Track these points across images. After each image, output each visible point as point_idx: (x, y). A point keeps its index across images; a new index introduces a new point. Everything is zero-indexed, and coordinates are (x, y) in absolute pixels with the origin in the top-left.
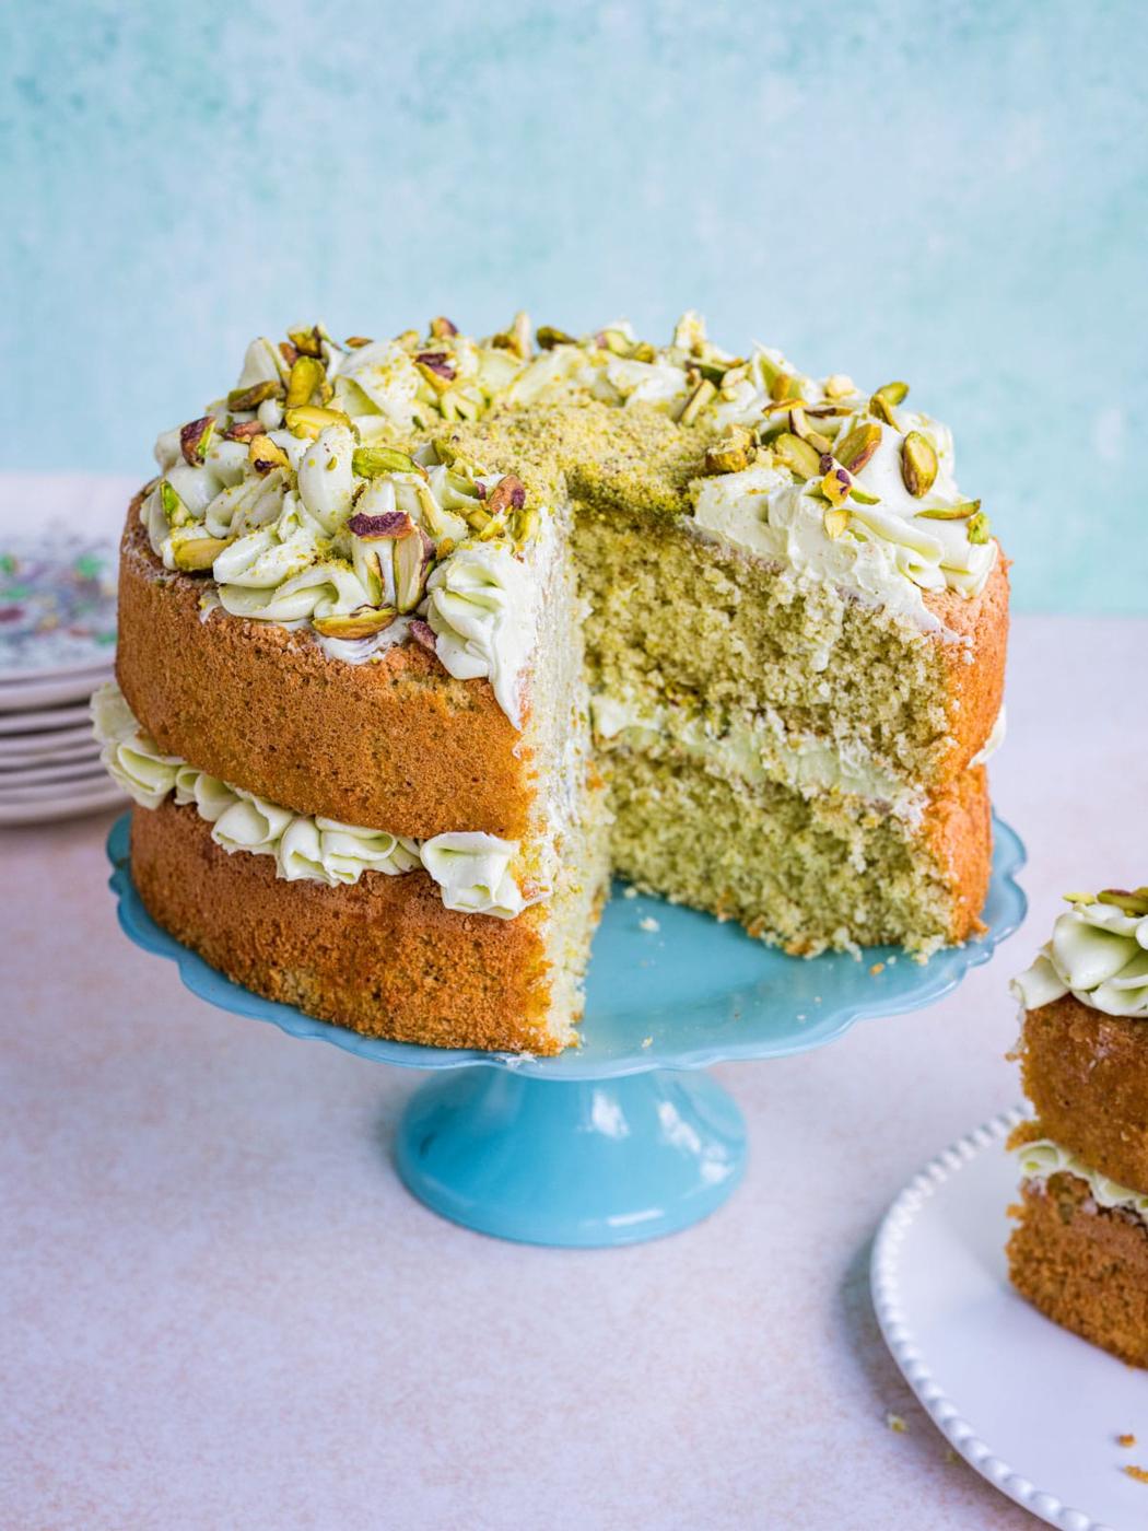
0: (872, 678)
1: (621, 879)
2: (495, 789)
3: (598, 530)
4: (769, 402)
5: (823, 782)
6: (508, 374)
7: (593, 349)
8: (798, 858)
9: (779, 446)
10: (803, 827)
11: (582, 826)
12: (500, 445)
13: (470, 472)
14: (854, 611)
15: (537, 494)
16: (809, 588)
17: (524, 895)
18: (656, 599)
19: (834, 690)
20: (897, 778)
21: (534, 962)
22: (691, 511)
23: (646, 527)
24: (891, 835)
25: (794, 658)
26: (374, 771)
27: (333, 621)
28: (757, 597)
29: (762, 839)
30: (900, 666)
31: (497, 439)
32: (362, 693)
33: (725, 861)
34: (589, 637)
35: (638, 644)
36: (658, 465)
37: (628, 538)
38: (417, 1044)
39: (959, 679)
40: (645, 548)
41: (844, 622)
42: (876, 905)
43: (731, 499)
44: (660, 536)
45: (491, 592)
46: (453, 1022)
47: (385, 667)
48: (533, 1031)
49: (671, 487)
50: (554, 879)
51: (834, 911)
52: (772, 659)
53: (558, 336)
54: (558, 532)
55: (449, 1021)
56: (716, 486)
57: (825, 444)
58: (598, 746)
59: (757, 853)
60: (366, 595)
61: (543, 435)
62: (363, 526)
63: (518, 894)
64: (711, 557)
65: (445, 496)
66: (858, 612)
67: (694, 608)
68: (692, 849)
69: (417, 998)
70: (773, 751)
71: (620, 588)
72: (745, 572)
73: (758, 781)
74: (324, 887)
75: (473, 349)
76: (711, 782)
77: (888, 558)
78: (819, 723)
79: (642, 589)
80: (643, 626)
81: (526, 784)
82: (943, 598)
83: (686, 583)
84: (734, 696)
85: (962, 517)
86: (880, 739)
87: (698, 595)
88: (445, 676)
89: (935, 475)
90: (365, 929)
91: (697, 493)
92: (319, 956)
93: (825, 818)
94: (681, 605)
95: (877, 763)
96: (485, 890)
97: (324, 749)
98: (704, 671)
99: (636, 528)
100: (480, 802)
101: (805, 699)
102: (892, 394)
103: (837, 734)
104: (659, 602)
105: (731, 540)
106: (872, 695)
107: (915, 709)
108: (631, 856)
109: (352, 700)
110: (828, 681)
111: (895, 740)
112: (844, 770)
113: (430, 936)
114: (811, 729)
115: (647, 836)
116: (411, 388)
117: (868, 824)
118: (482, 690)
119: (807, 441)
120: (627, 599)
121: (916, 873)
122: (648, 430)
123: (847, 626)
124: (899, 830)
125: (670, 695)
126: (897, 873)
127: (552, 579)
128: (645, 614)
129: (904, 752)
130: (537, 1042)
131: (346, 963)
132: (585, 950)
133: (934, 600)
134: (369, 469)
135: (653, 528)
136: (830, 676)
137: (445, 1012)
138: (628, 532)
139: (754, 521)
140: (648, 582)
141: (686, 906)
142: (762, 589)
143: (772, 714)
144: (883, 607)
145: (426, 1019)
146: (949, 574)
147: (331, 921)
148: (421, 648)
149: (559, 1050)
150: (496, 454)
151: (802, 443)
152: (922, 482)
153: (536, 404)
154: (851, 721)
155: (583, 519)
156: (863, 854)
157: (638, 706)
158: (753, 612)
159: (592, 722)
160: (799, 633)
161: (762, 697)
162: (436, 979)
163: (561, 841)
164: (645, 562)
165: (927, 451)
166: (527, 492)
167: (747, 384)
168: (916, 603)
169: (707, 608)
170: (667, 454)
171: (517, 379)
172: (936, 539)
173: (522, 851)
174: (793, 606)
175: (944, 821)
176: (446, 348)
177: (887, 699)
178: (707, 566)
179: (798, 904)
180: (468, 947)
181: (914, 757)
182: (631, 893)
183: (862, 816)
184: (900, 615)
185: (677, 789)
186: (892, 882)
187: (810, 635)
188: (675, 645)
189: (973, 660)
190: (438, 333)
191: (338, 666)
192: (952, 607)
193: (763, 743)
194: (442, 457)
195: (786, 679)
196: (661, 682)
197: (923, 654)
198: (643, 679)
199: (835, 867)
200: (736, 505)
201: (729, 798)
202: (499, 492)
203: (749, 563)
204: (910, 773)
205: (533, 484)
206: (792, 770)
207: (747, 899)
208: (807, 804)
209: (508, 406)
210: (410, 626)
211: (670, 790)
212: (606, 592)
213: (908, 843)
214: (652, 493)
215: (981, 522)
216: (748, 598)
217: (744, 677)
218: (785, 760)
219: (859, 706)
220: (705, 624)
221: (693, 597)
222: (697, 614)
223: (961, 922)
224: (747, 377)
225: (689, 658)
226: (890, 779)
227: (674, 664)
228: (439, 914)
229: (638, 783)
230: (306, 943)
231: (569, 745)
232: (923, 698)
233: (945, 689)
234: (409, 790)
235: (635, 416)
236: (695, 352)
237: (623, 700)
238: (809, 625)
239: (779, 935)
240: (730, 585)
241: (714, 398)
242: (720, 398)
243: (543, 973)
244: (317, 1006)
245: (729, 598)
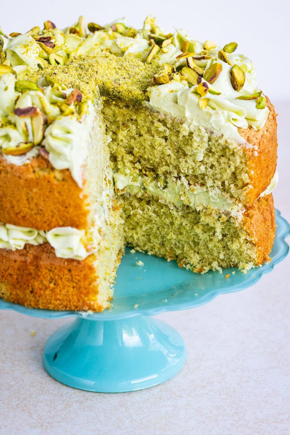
0: (220, 163)
1: (129, 246)
2: (74, 211)
3: (113, 108)
4: (180, 53)
5: (204, 205)
6: (76, 44)
7: (110, 32)
8: (197, 235)
9: (183, 72)
10: (198, 222)
11: (110, 224)
12: (72, 76)
13: (60, 88)
14: (212, 137)
15: (87, 95)
16: (194, 129)
17: (87, 250)
18: (137, 134)
19: (206, 168)
20: (232, 202)
21: (92, 276)
22: (148, 99)
23: (131, 106)
24: (231, 224)
25: (191, 156)
26: (27, 206)
27: (10, 149)
28: (175, 132)
29: (182, 228)
30: (230, 158)
31: (71, 73)
32: (22, 176)
33: (168, 237)
34: (111, 150)
35: (131, 152)
36: (136, 81)
37: (125, 111)
38: (48, 310)
39: (253, 162)
40: (131, 114)
41: (208, 141)
42: (228, 252)
43: (163, 95)
44: (137, 110)
45: (69, 136)
46: (61, 301)
47: (30, 166)
48: (92, 303)
49: (140, 90)
50: (99, 244)
51: (212, 255)
52: (182, 157)
53: (97, 26)
54: (96, 110)
55: (60, 300)
56: (157, 90)
57: (201, 71)
58: (117, 194)
59: (181, 234)
60: (22, 139)
61: (90, 70)
62: (19, 112)
63: (84, 250)
64: (156, 118)
65: (50, 99)
66: (213, 137)
67: (151, 137)
68: (156, 233)
69: (48, 292)
70: (185, 193)
71: (122, 130)
72: (170, 123)
73: (179, 205)
74: (10, 251)
75: (61, 34)
76: (162, 206)
77: (224, 116)
78: (201, 181)
79: (131, 130)
80: (132, 145)
81: (86, 208)
82: (247, 131)
83: (148, 128)
84: (168, 172)
85: (254, 98)
86: (225, 187)
87: (153, 132)
88: (53, 169)
89: (244, 82)
90: (26, 266)
91: (150, 92)
92: (9, 277)
93: (205, 219)
94: (146, 136)
95: (224, 196)
96: (71, 249)
97: (8, 198)
98: (156, 162)
99: (127, 107)
100: (68, 216)
101: (195, 172)
102: (230, 48)
103: (208, 185)
104: (138, 135)
105: (164, 111)
106: (221, 170)
107: (237, 174)
108: (132, 237)
109: (18, 179)
110: (204, 165)
111: (230, 187)
112: (212, 200)
113: (51, 268)
114: (198, 184)
115: (138, 229)
116: (37, 53)
117: (222, 220)
118: (67, 173)
119: (194, 70)
120: (125, 135)
121: (241, 238)
122: (132, 66)
123: (210, 143)
124: (234, 222)
125: (144, 172)
126: (234, 239)
127: (94, 129)
128: (133, 140)
129: (234, 191)
130: (94, 306)
131: (20, 279)
132: (114, 274)
133: (243, 132)
134: (21, 89)
135: (134, 106)
136: (205, 162)
137: (58, 297)
138: (124, 108)
139: (172, 103)
140: (133, 128)
141: (155, 256)
142: (177, 130)
143: (183, 178)
144: (223, 135)
145: (51, 300)
146: (250, 121)
147: (13, 264)
148: (43, 158)
149: (102, 310)
150: (72, 79)
151: (192, 71)
152: (239, 85)
153: (87, 56)
154: (213, 180)
155: (107, 103)
156: (221, 232)
157: (132, 177)
158: (174, 138)
159: (114, 184)
160: (192, 146)
161: (179, 172)
162: (55, 284)
163: (101, 230)
164: (132, 120)
165: (241, 73)
166: (83, 95)
167: (172, 46)
168: (235, 133)
169: (156, 137)
170: (139, 76)
171: (80, 45)
172: (243, 109)
173: (86, 234)
174: (189, 136)
175: (251, 218)
176: (50, 35)
177: (226, 171)
178: (155, 121)
179: (198, 253)
180: (66, 272)
181: (237, 193)
182: (133, 251)
183: (220, 217)
184: (229, 138)
185: (148, 210)
186: (233, 242)
187: (196, 147)
188: (145, 152)
189: (258, 155)
190: (47, 27)
191: (12, 166)
192: (250, 134)
193: (181, 190)
194: (49, 83)
195: (188, 164)
196: (140, 167)
197: (239, 153)
198: (133, 166)
199: (211, 238)
200: (165, 97)
201: (169, 212)
202: (71, 97)
203: (171, 119)
204: (236, 200)
205: (86, 91)
206: (192, 200)
207: (178, 252)
208: (199, 213)
209: (76, 57)
210: (39, 150)
211: (146, 210)
212: (117, 132)
213: (237, 227)
214: (133, 93)
215: (262, 100)
216: (172, 133)
217: (172, 164)
218: (189, 196)
219: (216, 174)
220: (156, 144)
221: (151, 133)
222: (153, 140)
223: (260, 257)
224: (172, 43)
225: (150, 157)
226: (229, 202)
227: (145, 160)
228: (54, 259)
229: (134, 208)
230: (4, 273)
231: (104, 193)
232: (240, 170)
233: (248, 166)
234: (41, 212)
235: (127, 60)
236: (152, 31)
237: (126, 175)
238: (195, 143)
239: (191, 266)
240: (165, 128)
241: (159, 52)
242: (161, 52)
243: (95, 280)
244: (9, 297)
245: (165, 133)
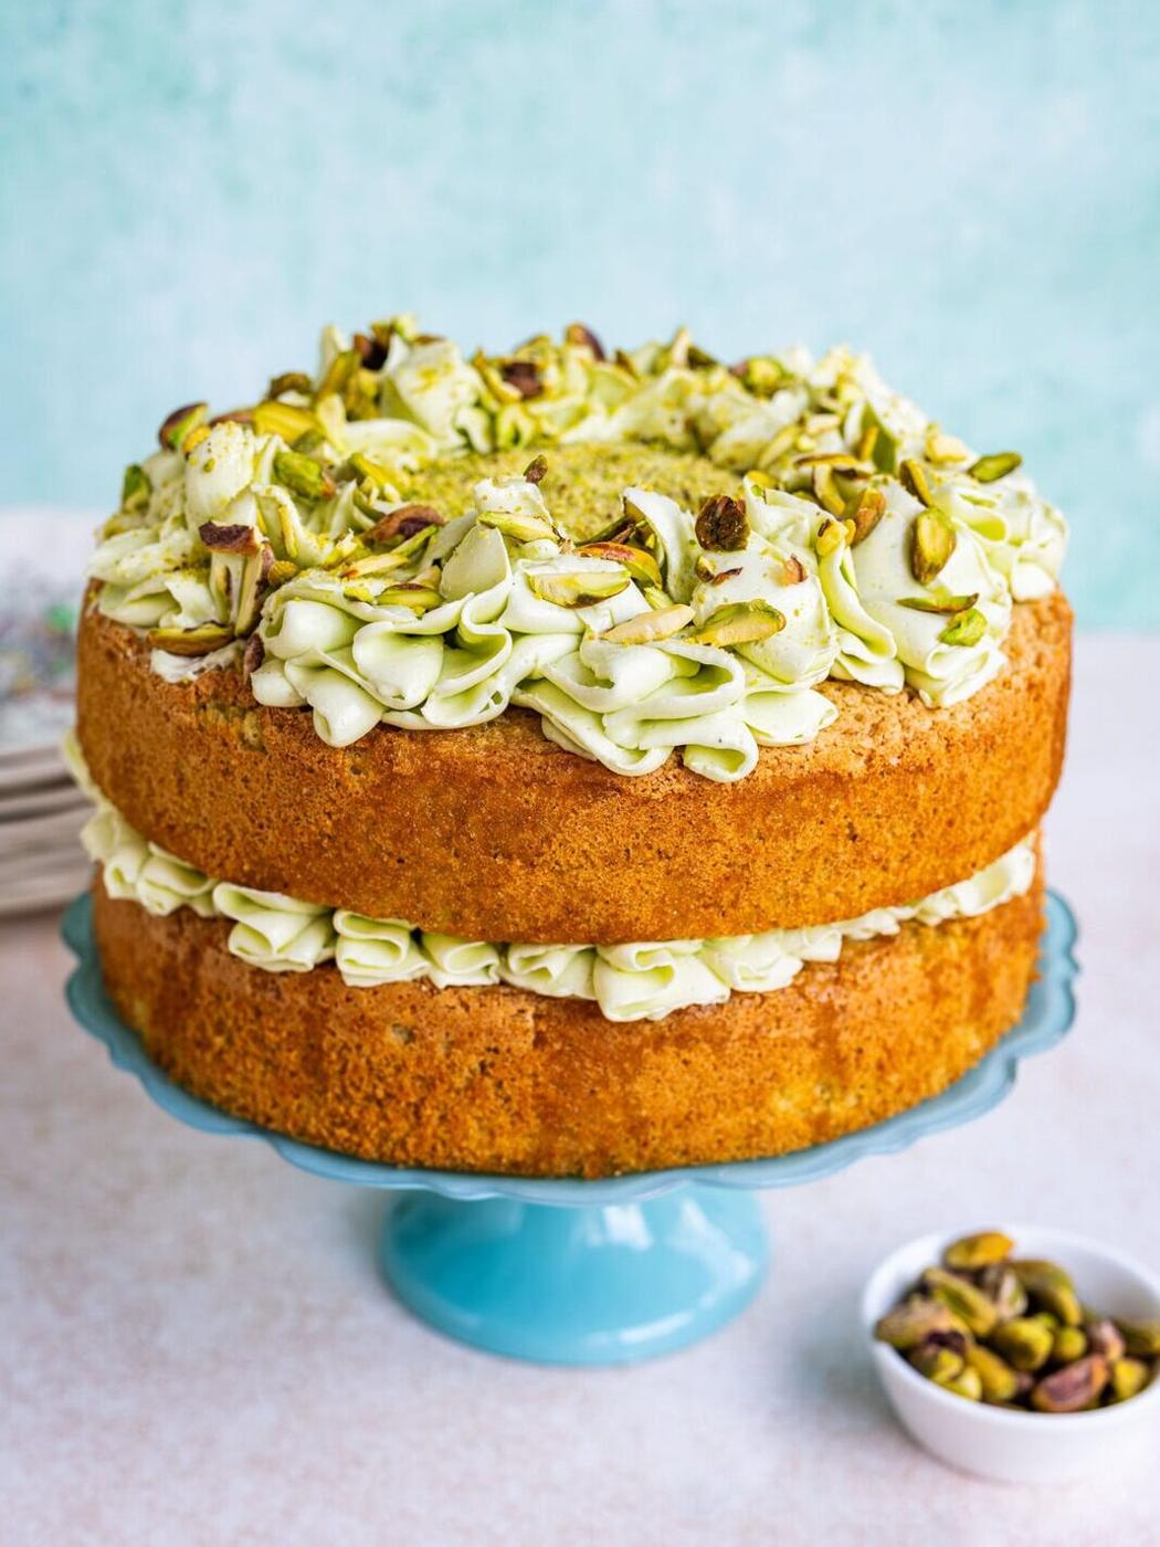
2: (278, 842)
26: (178, 799)
27: (169, 632)
32: (170, 713)
47: (192, 688)
60: (214, 612)
82: (894, 701)
85: (950, 611)
89: (945, 561)
97: (145, 767)
100: (265, 851)
109: (162, 719)
145: (214, 1080)
152: (927, 566)
165: (942, 534)
172: (889, 632)
191: (157, 681)
215: (967, 621)
